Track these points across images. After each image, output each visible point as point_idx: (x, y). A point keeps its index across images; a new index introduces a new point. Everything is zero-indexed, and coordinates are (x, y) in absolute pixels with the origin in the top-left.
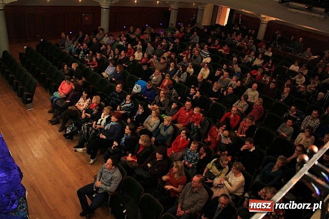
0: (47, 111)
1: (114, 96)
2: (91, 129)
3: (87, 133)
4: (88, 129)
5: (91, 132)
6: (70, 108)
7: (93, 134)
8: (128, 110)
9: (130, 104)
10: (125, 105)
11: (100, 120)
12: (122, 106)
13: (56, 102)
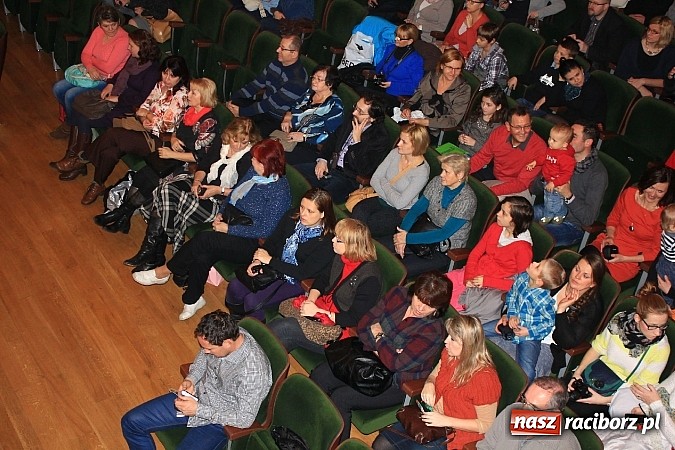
0: (47, 130)
1: (272, 77)
2: (183, 197)
3: (173, 213)
4: (174, 199)
5: (185, 208)
6: (116, 122)
7: (194, 216)
8: (321, 130)
9: (327, 109)
10: (309, 111)
11: (215, 167)
12: (300, 116)
13: (72, 100)
